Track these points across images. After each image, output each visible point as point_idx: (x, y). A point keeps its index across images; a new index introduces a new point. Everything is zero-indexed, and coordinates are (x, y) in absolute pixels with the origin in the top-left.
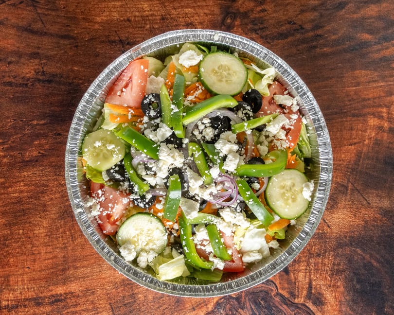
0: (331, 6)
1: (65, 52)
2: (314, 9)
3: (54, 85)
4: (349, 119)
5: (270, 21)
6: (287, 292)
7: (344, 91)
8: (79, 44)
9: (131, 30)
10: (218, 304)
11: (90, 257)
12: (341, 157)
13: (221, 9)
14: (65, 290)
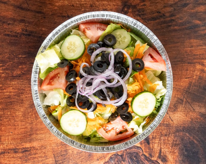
0: (180, 5)
1: (39, 20)
2: (171, 6)
3: (31, 37)
4: (186, 64)
5: (148, 11)
6: (148, 154)
7: (184, 50)
8: (46, 17)
9: (74, 11)
10: (111, 158)
11: (45, 129)
12: (181, 84)
13: (122, 3)
14: (31, 146)
